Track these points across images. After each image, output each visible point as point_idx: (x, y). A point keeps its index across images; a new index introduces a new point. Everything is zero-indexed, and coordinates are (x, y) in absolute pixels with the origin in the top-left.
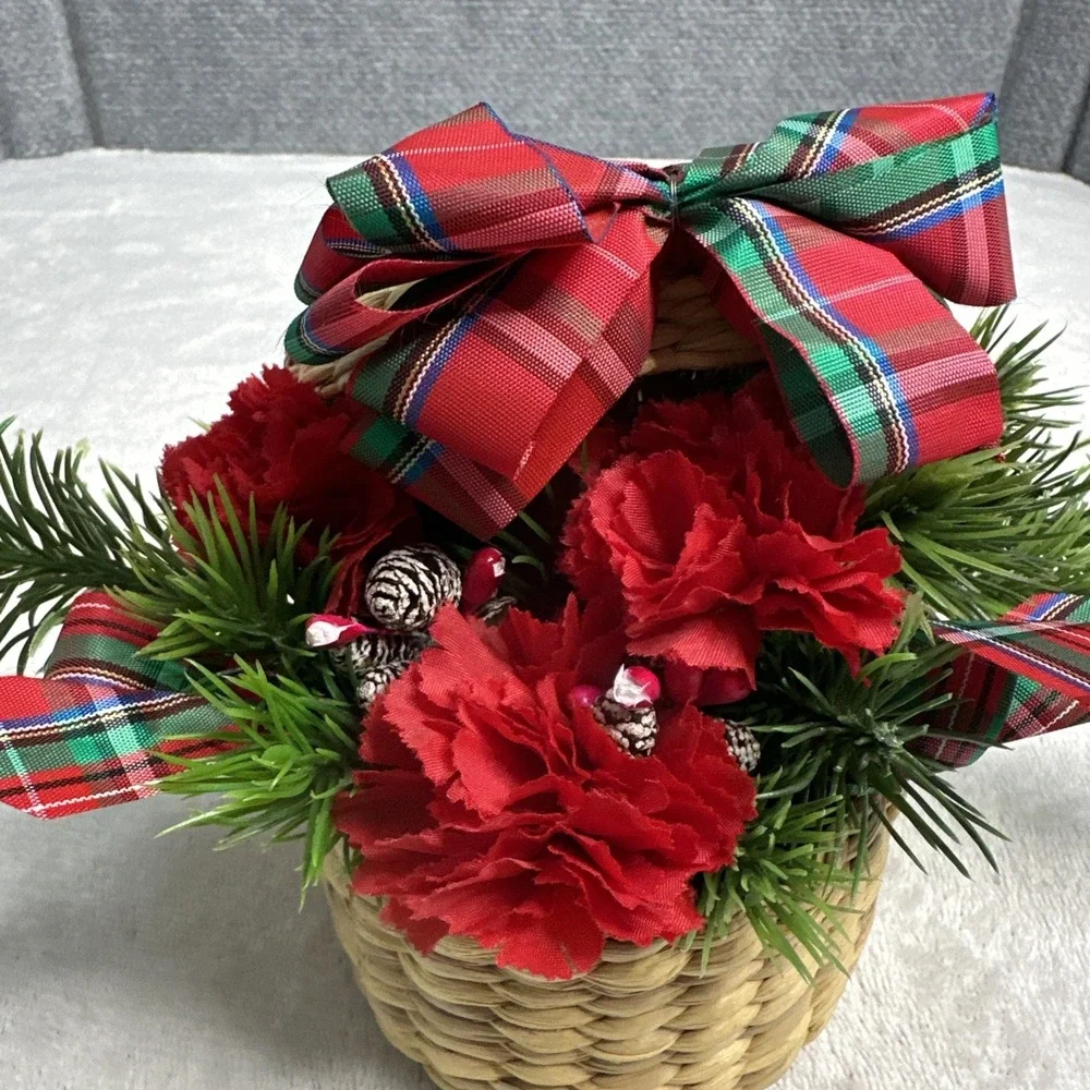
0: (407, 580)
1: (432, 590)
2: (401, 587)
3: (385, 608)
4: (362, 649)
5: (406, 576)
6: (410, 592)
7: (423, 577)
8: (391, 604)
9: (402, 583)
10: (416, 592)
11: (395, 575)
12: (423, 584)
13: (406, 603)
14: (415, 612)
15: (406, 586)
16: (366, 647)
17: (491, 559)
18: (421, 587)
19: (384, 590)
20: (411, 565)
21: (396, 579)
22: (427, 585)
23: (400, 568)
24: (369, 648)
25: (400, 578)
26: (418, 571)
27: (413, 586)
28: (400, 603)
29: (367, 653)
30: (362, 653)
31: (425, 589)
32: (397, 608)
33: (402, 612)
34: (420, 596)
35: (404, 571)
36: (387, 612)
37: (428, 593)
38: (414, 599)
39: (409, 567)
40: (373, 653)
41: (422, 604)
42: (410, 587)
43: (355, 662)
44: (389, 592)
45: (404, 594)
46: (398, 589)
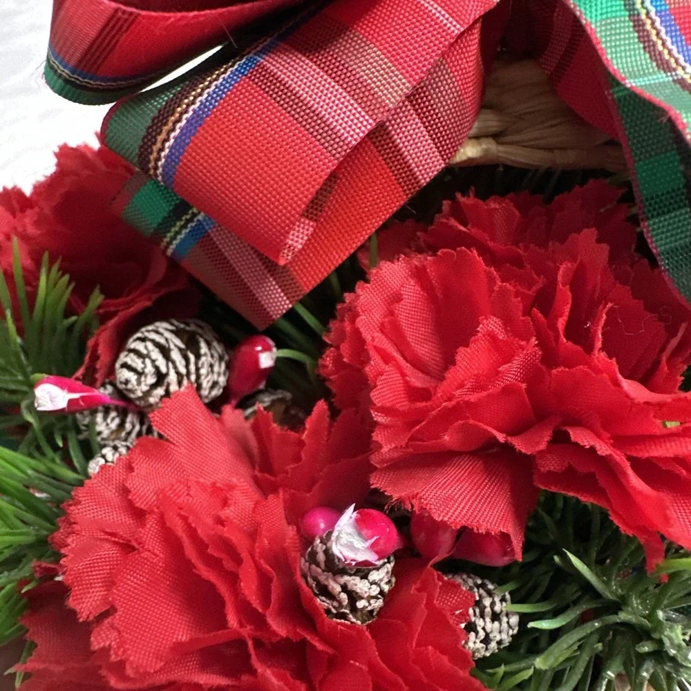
0: (156, 354)
1: (183, 370)
2: (148, 361)
3: (127, 382)
4: (109, 420)
5: (157, 350)
6: (157, 368)
7: (175, 355)
8: (132, 377)
9: (150, 358)
10: (163, 370)
11: (146, 348)
12: (174, 362)
13: (151, 380)
14: (160, 391)
15: (153, 361)
16: (113, 419)
17: (259, 348)
18: (170, 365)
19: (130, 362)
20: (167, 340)
21: (145, 352)
22: (178, 364)
23: (153, 341)
24: (117, 421)
25: (149, 352)
26: (172, 346)
27: (161, 362)
28: (143, 379)
29: (114, 425)
30: (107, 425)
31: (175, 367)
32: (139, 383)
33: (145, 388)
34: (167, 374)
35: (157, 345)
36: (130, 386)
37: (178, 373)
38: (161, 378)
39: (162, 341)
40: (121, 425)
41: (168, 385)
42: (157, 363)
43: (99, 433)
44: (134, 365)
45: (150, 369)
46: (143, 363)
